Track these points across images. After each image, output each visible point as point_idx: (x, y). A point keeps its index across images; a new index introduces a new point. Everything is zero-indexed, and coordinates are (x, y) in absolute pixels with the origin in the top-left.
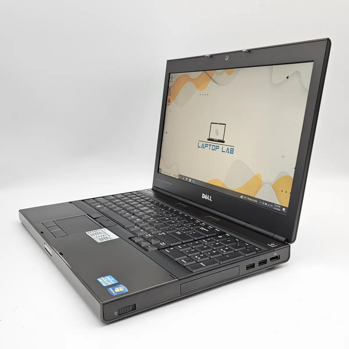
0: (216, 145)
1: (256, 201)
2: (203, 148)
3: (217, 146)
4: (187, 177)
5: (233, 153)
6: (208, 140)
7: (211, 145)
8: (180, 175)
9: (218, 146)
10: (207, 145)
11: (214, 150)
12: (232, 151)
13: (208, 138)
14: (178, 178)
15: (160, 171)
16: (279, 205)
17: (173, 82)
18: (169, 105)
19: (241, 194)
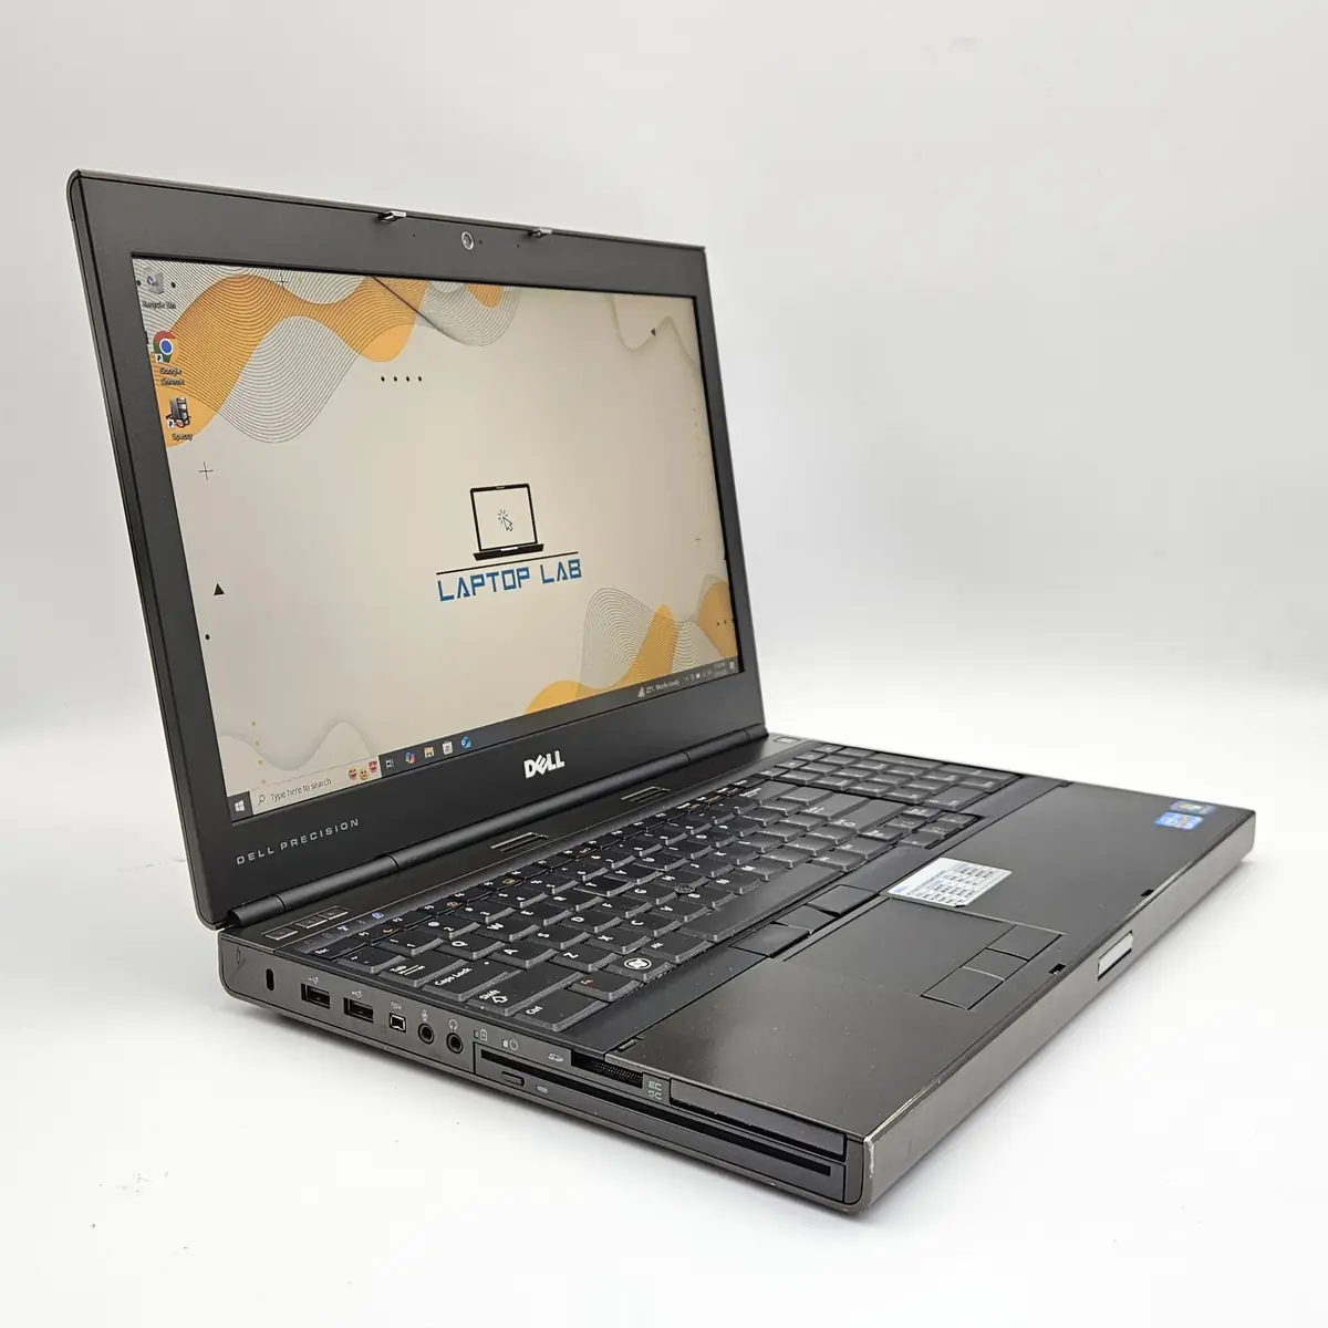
0: (515, 567)
1: (676, 683)
3: (519, 570)
4: (428, 744)
5: (579, 576)
6: (478, 557)
7: (497, 574)
8: (383, 758)
9: (526, 569)
10: (481, 576)
11: (514, 587)
12: (574, 570)
13: (478, 552)
14: (378, 775)
15: (240, 806)
16: (721, 662)
17: (173, 307)
18: (189, 437)
19: (637, 687)
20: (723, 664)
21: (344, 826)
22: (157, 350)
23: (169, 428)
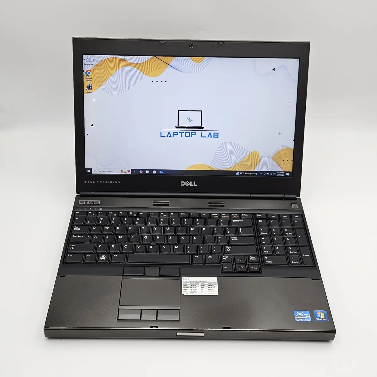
0: (191, 132)
1: (256, 174)
2: (170, 136)
3: (192, 133)
4: (148, 170)
5: (218, 137)
6: (177, 127)
7: (183, 133)
8: (132, 170)
9: (195, 133)
10: (177, 133)
11: (189, 136)
12: (216, 135)
13: (177, 126)
14: (130, 173)
15: (89, 171)
16: (283, 172)
17: (92, 65)
18: (91, 92)
19: (237, 172)
20: (283, 173)
21: (116, 182)
22: (86, 74)
23: (86, 90)
